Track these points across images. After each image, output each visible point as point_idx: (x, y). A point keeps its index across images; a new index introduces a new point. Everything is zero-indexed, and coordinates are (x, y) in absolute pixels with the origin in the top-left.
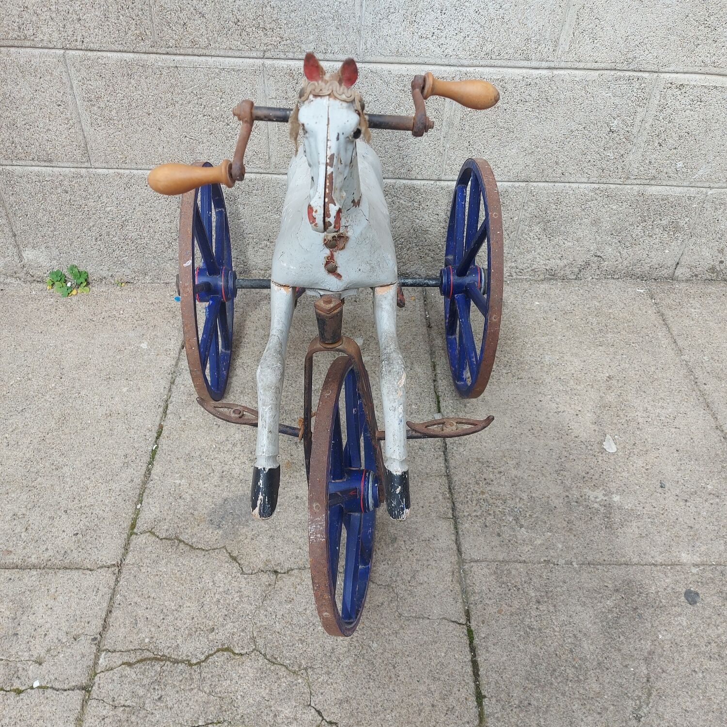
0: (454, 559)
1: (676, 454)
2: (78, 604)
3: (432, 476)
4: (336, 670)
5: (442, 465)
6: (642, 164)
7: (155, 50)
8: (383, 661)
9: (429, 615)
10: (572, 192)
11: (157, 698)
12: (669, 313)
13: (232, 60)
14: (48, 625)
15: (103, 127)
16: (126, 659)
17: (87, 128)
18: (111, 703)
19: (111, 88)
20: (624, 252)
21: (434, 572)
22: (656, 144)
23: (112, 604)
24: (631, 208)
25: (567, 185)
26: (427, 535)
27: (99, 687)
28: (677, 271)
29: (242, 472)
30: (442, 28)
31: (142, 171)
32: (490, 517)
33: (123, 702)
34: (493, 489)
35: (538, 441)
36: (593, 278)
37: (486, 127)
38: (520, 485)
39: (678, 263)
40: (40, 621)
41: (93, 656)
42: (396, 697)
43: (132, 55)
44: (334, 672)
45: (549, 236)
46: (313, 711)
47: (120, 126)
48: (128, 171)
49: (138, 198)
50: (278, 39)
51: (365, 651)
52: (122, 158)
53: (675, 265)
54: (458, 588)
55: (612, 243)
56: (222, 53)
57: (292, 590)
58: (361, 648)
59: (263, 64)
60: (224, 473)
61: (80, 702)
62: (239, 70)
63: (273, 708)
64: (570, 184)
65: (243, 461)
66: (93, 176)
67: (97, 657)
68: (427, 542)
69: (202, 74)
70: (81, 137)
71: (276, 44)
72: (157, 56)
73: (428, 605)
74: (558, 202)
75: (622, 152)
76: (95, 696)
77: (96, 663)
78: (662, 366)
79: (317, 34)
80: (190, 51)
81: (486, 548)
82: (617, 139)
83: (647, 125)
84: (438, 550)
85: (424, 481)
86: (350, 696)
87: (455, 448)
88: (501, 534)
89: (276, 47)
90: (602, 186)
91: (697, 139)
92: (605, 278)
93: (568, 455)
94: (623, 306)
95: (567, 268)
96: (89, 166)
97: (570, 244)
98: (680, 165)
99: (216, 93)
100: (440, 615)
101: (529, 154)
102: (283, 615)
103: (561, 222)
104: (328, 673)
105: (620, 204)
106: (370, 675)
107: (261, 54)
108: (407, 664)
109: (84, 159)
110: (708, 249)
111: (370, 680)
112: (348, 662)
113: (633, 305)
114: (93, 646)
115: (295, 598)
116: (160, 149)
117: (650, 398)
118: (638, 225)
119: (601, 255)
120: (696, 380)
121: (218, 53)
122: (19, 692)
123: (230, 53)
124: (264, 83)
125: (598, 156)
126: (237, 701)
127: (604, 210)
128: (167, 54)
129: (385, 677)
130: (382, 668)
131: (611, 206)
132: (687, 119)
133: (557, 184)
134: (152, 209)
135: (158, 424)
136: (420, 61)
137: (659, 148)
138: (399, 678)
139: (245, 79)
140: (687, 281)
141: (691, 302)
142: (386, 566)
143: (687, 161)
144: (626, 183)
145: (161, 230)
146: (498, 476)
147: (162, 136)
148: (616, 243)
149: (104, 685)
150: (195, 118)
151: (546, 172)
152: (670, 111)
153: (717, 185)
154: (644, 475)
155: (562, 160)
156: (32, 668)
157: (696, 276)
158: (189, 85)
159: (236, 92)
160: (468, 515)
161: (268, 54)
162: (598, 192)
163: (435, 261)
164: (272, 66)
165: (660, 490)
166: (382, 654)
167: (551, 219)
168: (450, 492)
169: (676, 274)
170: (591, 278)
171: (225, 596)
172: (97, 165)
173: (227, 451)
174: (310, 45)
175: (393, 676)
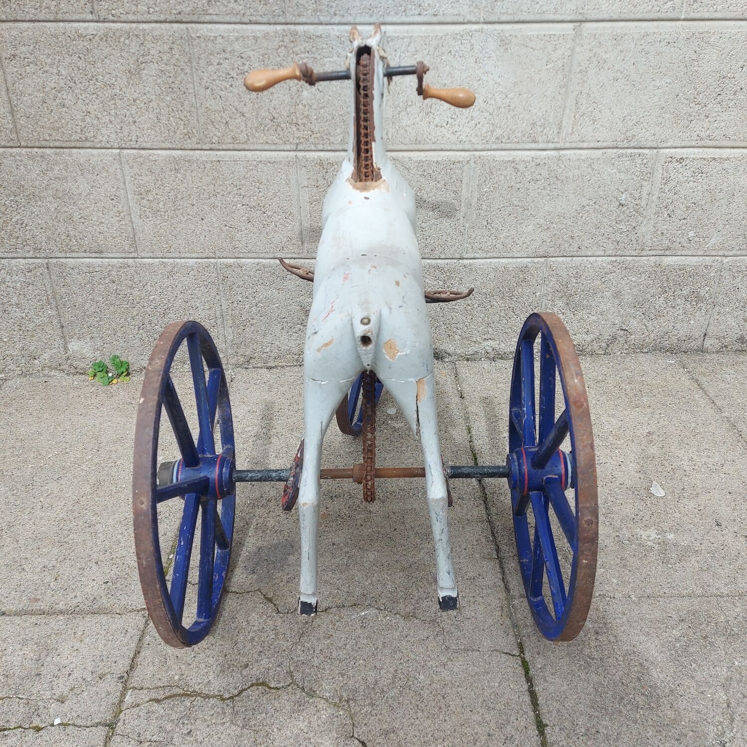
0: (503, 595)
1: (729, 496)
2: (105, 645)
3: (473, 522)
4: (380, 701)
5: (484, 512)
6: (655, 235)
7: (199, 146)
8: (431, 692)
9: (479, 648)
10: (590, 265)
11: (186, 732)
12: (703, 379)
13: (269, 153)
14: (73, 665)
15: (151, 218)
16: (154, 695)
17: (136, 220)
18: (136, 738)
19: (160, 182)
20: (649, 325)
21: (482, 608)
22: (666, 216)
23: (141, 645)
24: (650, 279)
25: (585, 258)
26: (471, 574)
27: (124, 724)
28: (705, 343)
29: (277, 524)
30: (455, 117)
31: (185, 260)
33: (149, 737)
36: (622, 353)
37: (502, 206)
39: (705, 335)
40: (66, 662)
41: (119, 694)
42: (447, 726)
43: (179, 152)
44: (378, 703)
45: (573, 310)
46: (356, 742)
47: (166, 217)
48: (171, 260)
49: (180, 285)
50: (309, 133)
51: (411, 683)
52: (166, 248)
53: (702, 336)
54: (508, 622)
55: (636, 316)
56: (259, 147)
57: (331, 627)
58: (406, 679)
59: (296, 156)
60: (259, 525)
61: (103, 738)
62: (274, 162)
63: (312, 741)
64: (588, 258)
65: (278, 514)
66: (138, 265)
67: (123, 695)
68: (472, 580)
69: (241, 166)
70: (130, 229)
71: (307, 137)
72: (202, 152)
73: (477, 638)
74: (578, 276)
75: (634, 225)
76: (119, 732)
77: (121, 702)
78: (703, 422)
79: (343, 127)
80: (231, 146)
82: (627, 212)
83: (655, 198)
84: (484, 587)
85: (466, 527)
86: (397, 726)
87: (496, 497)
89: (307, 140)
90: (619, 258)
91: (704, 209)
92: (634, 352)
93: (614, 500)
94: (655, 374)
95: (594, 343)
96: (136, 256)
97: (595, 318)
98: (691, 234)
99: (254, 184)
100: (491, 647)
101: (545, 230)
102: (321, 650)
103: (582, 296)
104: (372, 705)
105: (639, 276)
106: (418, 706)
107: (294, 147)
108: (458, 695)
109: (132, 250)
110: (733, 318)
111: (418, 711)
112: (393, 694)
113: (666, 373)
114: (120, 684)
115: (334, 634)
116: (202, 238)
117: (694, 449)
118: (660, 296)
119: (627, 329)
120: (740, 433)
121: (256, 147)
122: (38, 729)
123: (267, 147)
124: (297, 173)
125: (611, 229)
126: (273, 733)
127: (624, 282)
128: (211, 149)
129: (434, 707)
130: (431, 699)
131: (630, 278)
132: (691, 190)
133: (574, 259)
134: (192, 296)
136: (437, 148)
137: (668, 219)
138: (450, 708)
139: (280, 170)
140: (717, 352)
141: (724, 369)
142: (430, 603)
143: (698, 230)
144: (641, 254)
145: (200, 317)
147: (205, 225)
148: (640, 316)
149: (130, 721)
150: (234, 207)
151: (562, 247)
152: (673, 184)
153: (731, 253)
154: (697, 515)
155: (577, 234)
156: (54, 706)
157: (726, 346)
158: (229, 177)
159: (272, 182)
160: (514, 555)
161: (300, 147)
162: (615, 264)
163: (463, 339)
164: (304, 157)
165: (717, 528)
166: (430, 685)
167: (573, 293)
168: (493, 535)
169: (706, 346)
170: (620, 352)
171: (260, 634)
172: (143, 255)
173: (262, 506)
174: (338, 137)
175: (443, 706)
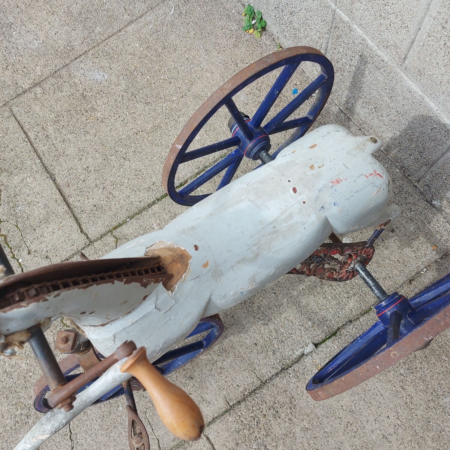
2: (62, 243)
3: (255, 373)
5: (270, 375)
9: (155, 430)
23: (71, 257)
26: (207, 397)
32: (247, 432)
34: (272, 422)
35: (341, 434)
38: (288, 440)
40: (46, 235)
42: (100, 438)
51: (114, 406)
58: (115, 402)
68: (202, 400)
73: (161, 425)
81: (221, 441)
85: (247, 371)
86: (88, 413)
88: (239, 446)
106: (104, 416)
108: (120, 434)
111: (101, 418)
122: (13, 257)
129: (107, 426)
130: (111, 421)
135: (186, 178)
138: (110, 434)
146: (287, 420)
160: (239, 416)
166: (118, 416)
168: (250, 393)
175: (110, 430)
